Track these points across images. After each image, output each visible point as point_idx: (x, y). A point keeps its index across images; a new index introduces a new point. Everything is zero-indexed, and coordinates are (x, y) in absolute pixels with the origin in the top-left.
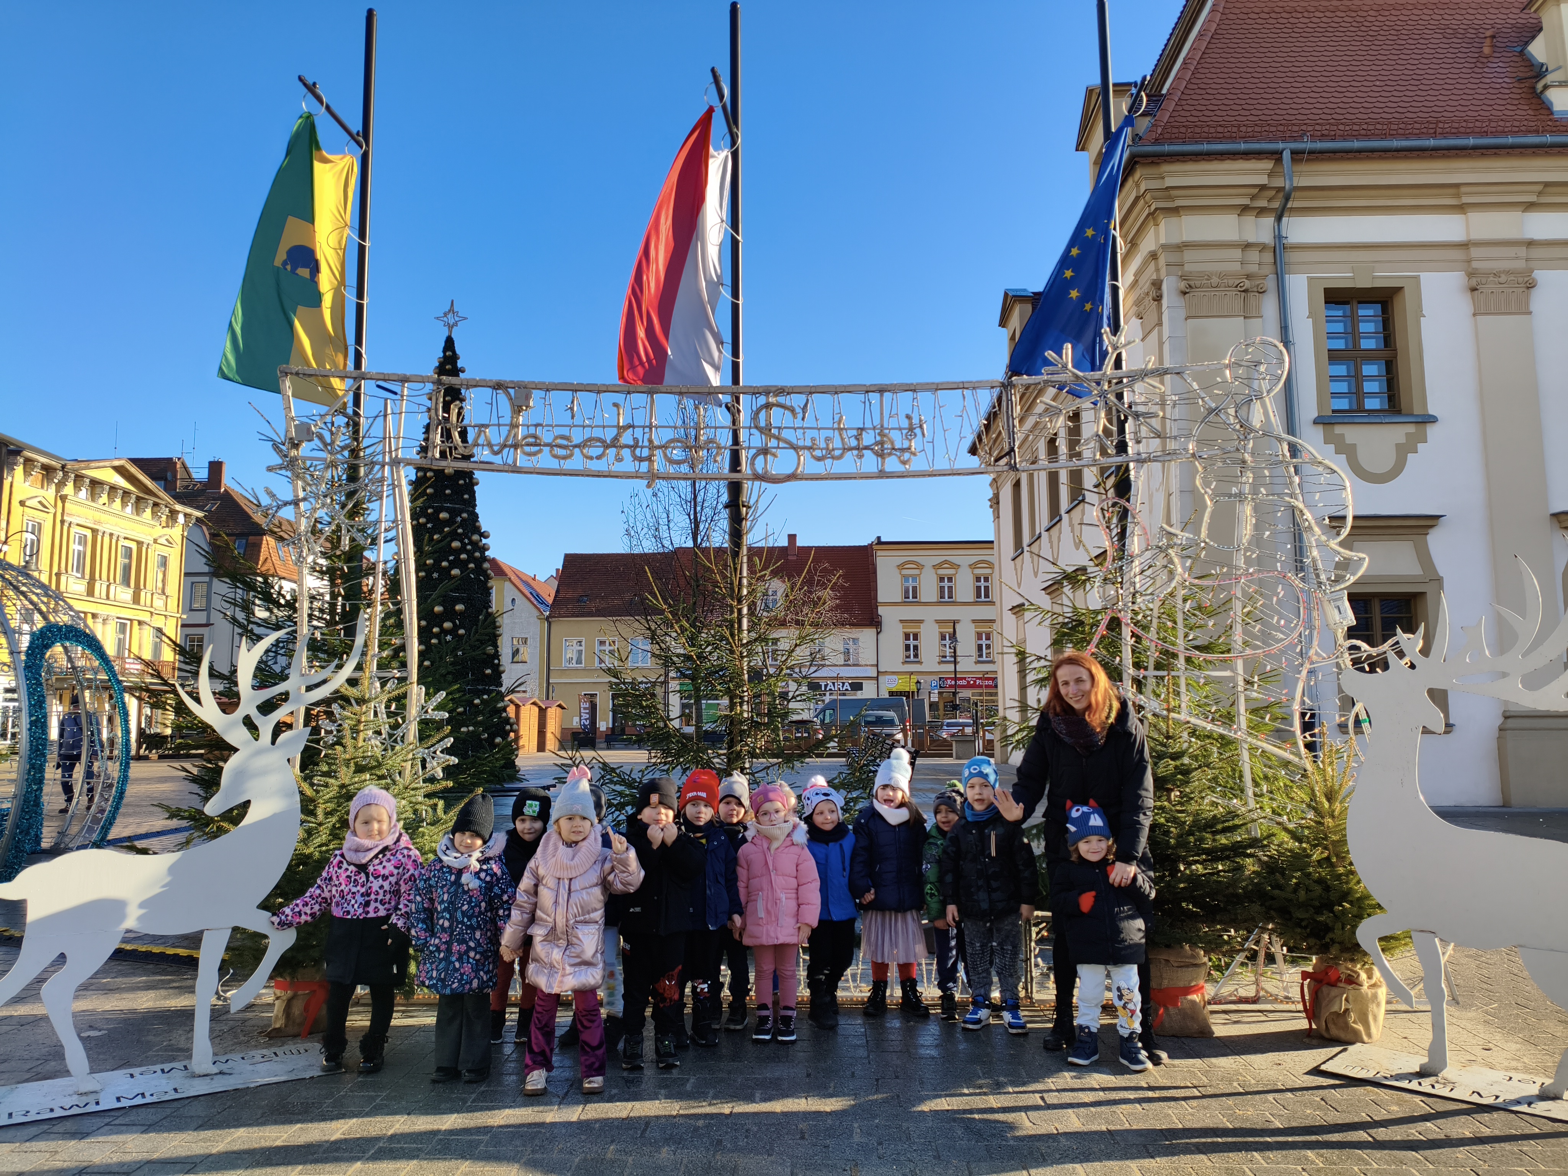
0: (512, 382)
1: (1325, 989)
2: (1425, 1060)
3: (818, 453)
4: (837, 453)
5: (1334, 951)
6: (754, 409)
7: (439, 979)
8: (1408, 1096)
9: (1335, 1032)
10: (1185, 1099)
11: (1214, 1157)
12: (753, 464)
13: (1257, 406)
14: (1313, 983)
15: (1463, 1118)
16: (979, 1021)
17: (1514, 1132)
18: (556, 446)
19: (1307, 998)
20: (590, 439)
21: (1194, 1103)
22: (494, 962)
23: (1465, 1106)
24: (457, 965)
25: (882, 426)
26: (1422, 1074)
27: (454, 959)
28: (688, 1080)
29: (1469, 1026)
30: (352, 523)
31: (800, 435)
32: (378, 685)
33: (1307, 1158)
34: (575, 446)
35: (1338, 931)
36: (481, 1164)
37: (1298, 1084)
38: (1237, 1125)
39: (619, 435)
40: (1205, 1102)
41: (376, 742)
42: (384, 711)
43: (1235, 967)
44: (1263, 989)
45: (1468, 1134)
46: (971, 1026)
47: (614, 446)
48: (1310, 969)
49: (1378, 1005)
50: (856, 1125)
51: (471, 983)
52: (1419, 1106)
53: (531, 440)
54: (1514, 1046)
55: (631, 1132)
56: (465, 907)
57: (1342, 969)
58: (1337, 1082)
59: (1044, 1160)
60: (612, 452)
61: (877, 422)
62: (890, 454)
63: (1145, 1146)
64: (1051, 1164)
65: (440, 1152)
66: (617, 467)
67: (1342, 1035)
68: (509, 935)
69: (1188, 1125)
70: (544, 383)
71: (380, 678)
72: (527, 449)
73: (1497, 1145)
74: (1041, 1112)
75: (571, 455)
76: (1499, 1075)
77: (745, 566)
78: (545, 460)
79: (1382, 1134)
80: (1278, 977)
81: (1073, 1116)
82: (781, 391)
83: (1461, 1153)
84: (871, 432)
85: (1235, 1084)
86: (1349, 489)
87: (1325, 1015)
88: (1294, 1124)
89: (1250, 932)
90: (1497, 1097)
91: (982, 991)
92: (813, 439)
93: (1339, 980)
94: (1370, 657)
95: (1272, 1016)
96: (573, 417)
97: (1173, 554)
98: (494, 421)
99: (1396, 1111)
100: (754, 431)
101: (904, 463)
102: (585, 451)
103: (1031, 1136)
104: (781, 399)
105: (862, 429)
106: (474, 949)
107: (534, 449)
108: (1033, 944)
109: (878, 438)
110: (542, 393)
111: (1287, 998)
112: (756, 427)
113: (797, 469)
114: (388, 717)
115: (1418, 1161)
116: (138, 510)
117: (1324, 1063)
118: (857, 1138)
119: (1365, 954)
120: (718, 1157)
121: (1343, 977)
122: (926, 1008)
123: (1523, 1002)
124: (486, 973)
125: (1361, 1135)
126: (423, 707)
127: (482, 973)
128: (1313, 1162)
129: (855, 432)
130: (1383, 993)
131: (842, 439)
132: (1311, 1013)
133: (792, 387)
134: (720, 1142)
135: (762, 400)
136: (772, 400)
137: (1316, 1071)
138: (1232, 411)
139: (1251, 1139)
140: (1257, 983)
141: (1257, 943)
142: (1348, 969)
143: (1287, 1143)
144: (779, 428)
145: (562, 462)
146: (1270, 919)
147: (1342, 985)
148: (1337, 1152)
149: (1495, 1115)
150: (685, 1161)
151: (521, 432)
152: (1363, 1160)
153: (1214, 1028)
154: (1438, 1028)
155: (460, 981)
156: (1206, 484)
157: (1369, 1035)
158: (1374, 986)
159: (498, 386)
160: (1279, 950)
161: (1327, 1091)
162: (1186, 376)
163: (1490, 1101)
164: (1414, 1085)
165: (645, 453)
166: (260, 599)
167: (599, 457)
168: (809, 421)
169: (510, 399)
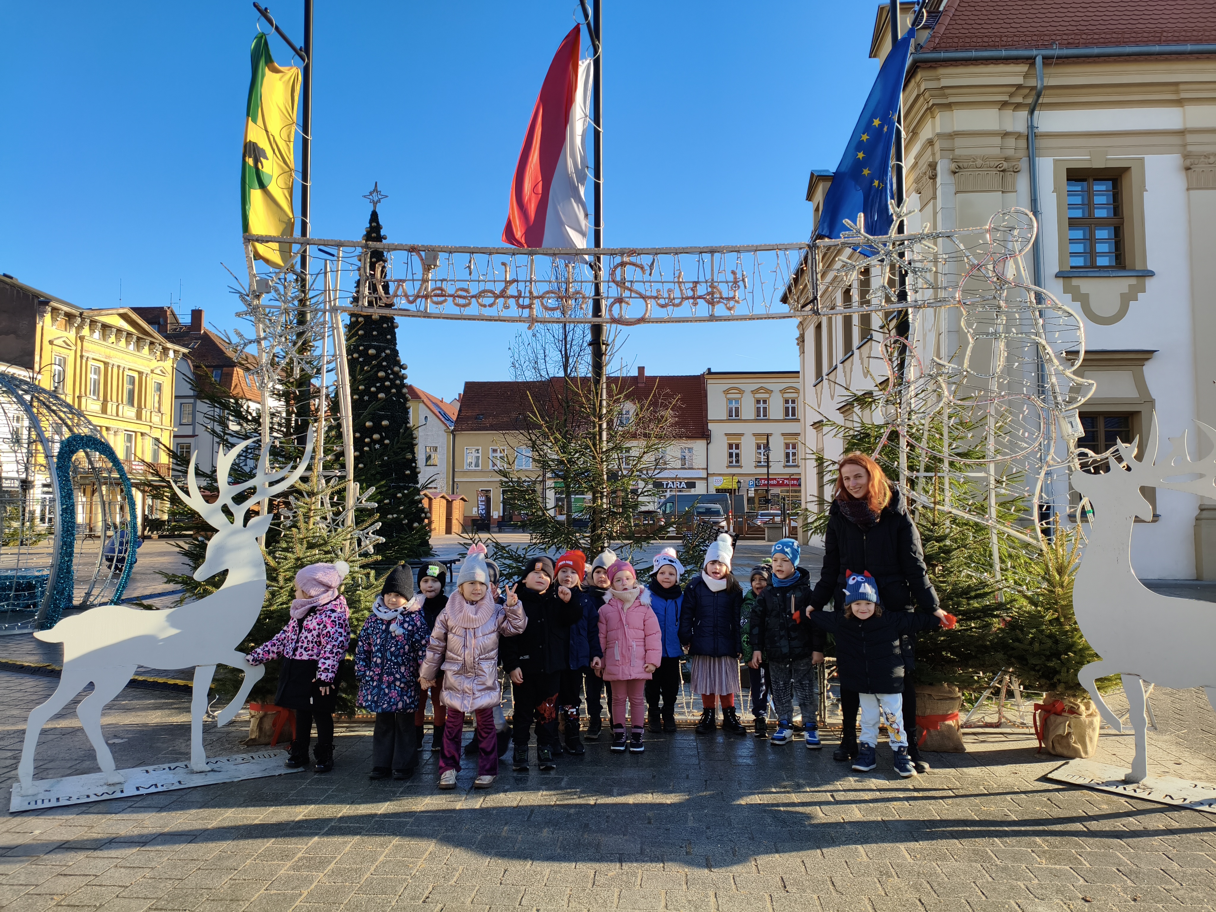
0: (423, 246)
1: (1052, 717)
2: (1129, 771)
3: (662, 302)
4: (677, 301)
5: (1060, 688)
6: (612, 266)
7: (373, 701)
8: (1115, 798)
9: (1059, 749)
10: (942, 798)
11: (965, 841)
12: (610, 310)
13: (1011, 263)
14: (1043, 713)
15: (1158, 815)
16: (784, 739)
17: (1197, 826)
18: (458, 296)
19: (1038, 724)
20: (484, 291)
21: (949, 801)
22: (415, 690)
23: (1160, 806)
24: (387, 691)
25: (713, 280)
26: (1126, 781)
27: (384, 686)
28: (562, 779)
29: (1164, 746)
30: (302, 357)
31: (648, 288)
32: (323, 481)
33: (1035, 843)
34: (472, 297)
35: (1064, 674)
36: (407, 839)
37: (1030, 788)
38: (982, 818)
39: (506, 288)
40: (958, 800)
41: (322, 525)
42: (328, 501)
43: (983, 700)
44: (1004, 717)
45: (1162, 827)
46: (777, 742)
47: (503, 297)
48: (1041, 702)
49: (1094, 730)
50: (690, 814)
51: (397, 705)
52: (1124, 805)
53: (439, 292)
54: (1199, 762)
55: (520, 817)
56: (393, 649)
57: (1066, 702)
58: (1061, 787)
59: (834, 842)
60: (501, 301)
61: (708, 277)
62: (718, 302)
63: (911, 833)
64: (839, 845)
65: (377, 830)
66: (505, 313)
67: (1065, 752)
68: (425, 669)
69: (945, 817)
70: (448, 247)
71: (325, 477)
72: (435, 299)
73: (1184, 835)
74: (832, 807)
75: (469, 304)
76: (1188, 783)
77: (604, 391)
78: (449, 307)
79: (1094, 826)
80: (1016, 708)
81: (856, 810)
82: (632, 252)
83: (1156, 841)
84: (704, 285)
85: (981, 787)
86: (1082, 329)
87: (1052, 737)
88: (1026, 818)
89: (995, 674)
90: (1185, 800)
91: (786, 717)
92: (658, 291)
93: (1063, 710)
94: (1095, 461)
95: (1011, 737)
96: (470, 274)
97: (941, 381)
98: (410, 277)
99: (1106, 808)
100: (611, 284)
101: (730, 309)
102: (480, 301)
103: (823, 824)
104: (633, 259)
105: (696, 283)
106: (399, 680)
107: (441, 299)
108: (826, 682)
109: (709, 290)
110: (446, 255)
111: (1022, 723)
112: (613, 281)
113: (645, 314)
114: (332, 506)
115: (1122, 846)
116: (139, 347)
117: (1050, 772)
118: (690, 824)
119: (1085, 691)
120: (586, 836)
121: (1067, 708)
122: (744, 728)
123: (1208, 729)
124: (409, 698)
125: (1079, 826)
126: (358, 499)
127: (405, 697)
128: (1040, 846)
129: (691, 285)
130: (1097, 720)
131: (681, 290)
132: (1041, 735)
133: (642, 250)
134: (587, 825)
135: (618, 259)
136: (626, 259)
137: (1045, 779)
138: (990, 267)
139: (993, 828)
140: (999, 712)
141: (1000, 682)
142: (1071, 702)
143: (1020, 831)
144: (632, 282)
145: (462, 309)
146: (1011, 664)
147: (1066, 714)
148: (1059, 838)
149: (1183, 813)
150: (561, 838)
151: (430, 286)
152: (1079, 845)
153: (965, 746)
154: (1140, 747)
155: (388, 703)
156: (969, 325)
157: (1086, 752)
158: (1090, 715)
159: (412, 249)
160: (1017, 687)
161: (1052, 793)
162: (954, 239)
163: (1179, 802)
164: (1120, 790)
165: (527, 302)
166: (232, 416)
167: (491, 306)
168: (655, 276)
169: (422, 259)
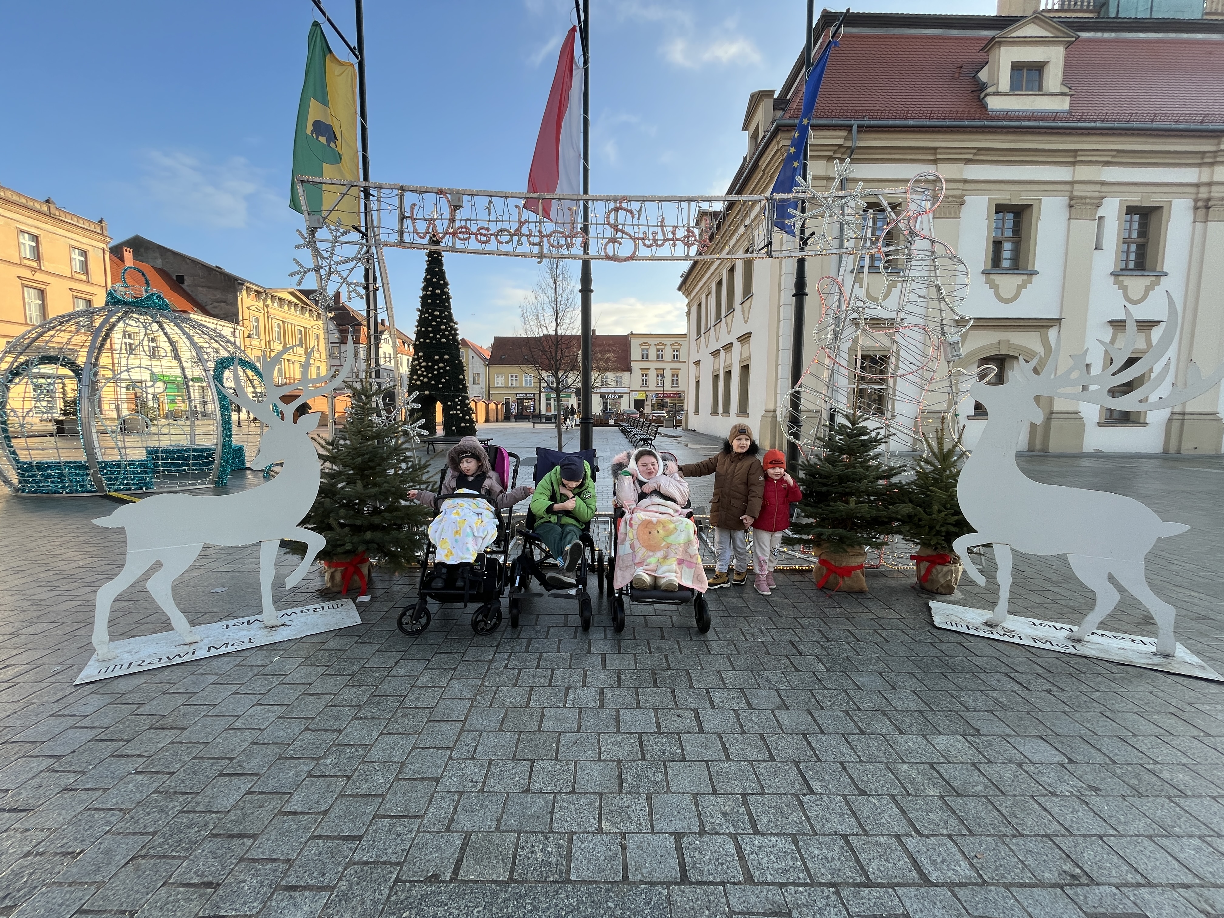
0: (448, 189)
3: (648, 242)
4: (660, 242)
6: (607, 212)
12: (605, 249)
18: (479, 234)
20: (503, 230)
25: (689, 224)
31: (636, 230)
34: (491, 235)
39: (520, 227)
42: (382, 402)
47: (517, 235)
53: (464, 230)
60: (515, 238)
61: (685, 222)
62: (693, 244)
66: (519, 250)
70: (469, 189)
72: (461, 236)
75: (489, 241)
78: (473, 245)
82: (624, 199)
84: (682, 229)
92: (645, 233)
96: (490, 215)
98: (439, 216)
102: (498, 238)
104: (624, 205)
105: (676, 227)
107: (466, 236)
109: (686, 233)
110: (470, 198)
112: (609, 225)
113: (635, 253)
126: (406, 401)
129: (671, 229)
131: (663, 233)
133: (632, 197)
135: (612, 205)
136: (619, 207)
144: (623, 225)
145: (484, 245)
151: (458, 224)
159: (440, 192)
165: (537, 240)
167: (507, 243)
168: (643, 221)
169: (448, 201)
